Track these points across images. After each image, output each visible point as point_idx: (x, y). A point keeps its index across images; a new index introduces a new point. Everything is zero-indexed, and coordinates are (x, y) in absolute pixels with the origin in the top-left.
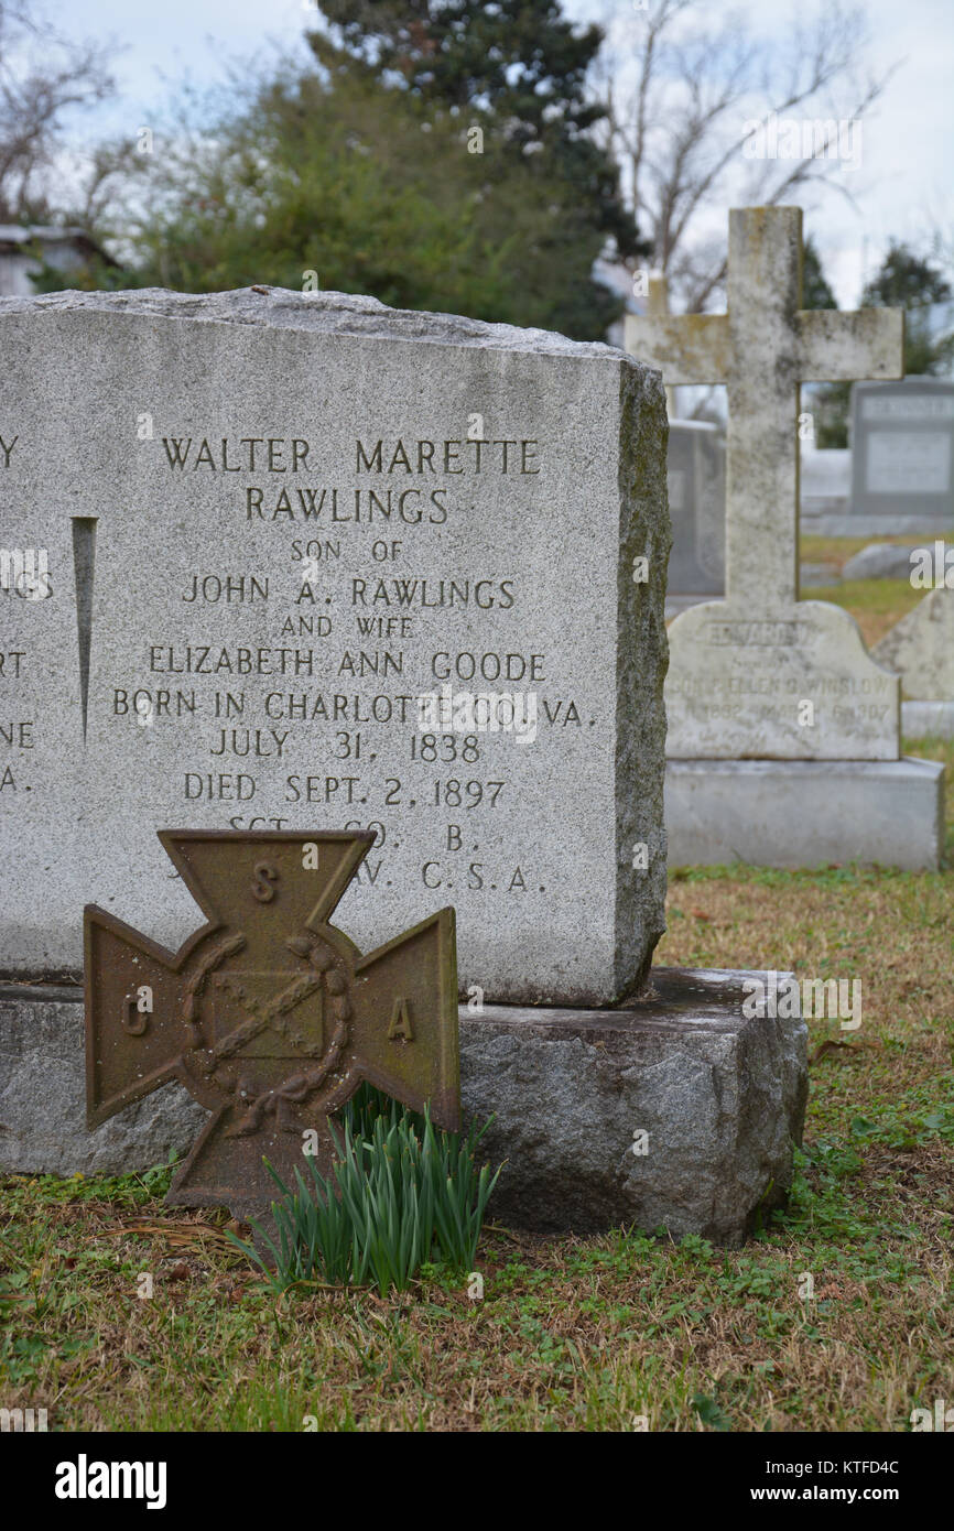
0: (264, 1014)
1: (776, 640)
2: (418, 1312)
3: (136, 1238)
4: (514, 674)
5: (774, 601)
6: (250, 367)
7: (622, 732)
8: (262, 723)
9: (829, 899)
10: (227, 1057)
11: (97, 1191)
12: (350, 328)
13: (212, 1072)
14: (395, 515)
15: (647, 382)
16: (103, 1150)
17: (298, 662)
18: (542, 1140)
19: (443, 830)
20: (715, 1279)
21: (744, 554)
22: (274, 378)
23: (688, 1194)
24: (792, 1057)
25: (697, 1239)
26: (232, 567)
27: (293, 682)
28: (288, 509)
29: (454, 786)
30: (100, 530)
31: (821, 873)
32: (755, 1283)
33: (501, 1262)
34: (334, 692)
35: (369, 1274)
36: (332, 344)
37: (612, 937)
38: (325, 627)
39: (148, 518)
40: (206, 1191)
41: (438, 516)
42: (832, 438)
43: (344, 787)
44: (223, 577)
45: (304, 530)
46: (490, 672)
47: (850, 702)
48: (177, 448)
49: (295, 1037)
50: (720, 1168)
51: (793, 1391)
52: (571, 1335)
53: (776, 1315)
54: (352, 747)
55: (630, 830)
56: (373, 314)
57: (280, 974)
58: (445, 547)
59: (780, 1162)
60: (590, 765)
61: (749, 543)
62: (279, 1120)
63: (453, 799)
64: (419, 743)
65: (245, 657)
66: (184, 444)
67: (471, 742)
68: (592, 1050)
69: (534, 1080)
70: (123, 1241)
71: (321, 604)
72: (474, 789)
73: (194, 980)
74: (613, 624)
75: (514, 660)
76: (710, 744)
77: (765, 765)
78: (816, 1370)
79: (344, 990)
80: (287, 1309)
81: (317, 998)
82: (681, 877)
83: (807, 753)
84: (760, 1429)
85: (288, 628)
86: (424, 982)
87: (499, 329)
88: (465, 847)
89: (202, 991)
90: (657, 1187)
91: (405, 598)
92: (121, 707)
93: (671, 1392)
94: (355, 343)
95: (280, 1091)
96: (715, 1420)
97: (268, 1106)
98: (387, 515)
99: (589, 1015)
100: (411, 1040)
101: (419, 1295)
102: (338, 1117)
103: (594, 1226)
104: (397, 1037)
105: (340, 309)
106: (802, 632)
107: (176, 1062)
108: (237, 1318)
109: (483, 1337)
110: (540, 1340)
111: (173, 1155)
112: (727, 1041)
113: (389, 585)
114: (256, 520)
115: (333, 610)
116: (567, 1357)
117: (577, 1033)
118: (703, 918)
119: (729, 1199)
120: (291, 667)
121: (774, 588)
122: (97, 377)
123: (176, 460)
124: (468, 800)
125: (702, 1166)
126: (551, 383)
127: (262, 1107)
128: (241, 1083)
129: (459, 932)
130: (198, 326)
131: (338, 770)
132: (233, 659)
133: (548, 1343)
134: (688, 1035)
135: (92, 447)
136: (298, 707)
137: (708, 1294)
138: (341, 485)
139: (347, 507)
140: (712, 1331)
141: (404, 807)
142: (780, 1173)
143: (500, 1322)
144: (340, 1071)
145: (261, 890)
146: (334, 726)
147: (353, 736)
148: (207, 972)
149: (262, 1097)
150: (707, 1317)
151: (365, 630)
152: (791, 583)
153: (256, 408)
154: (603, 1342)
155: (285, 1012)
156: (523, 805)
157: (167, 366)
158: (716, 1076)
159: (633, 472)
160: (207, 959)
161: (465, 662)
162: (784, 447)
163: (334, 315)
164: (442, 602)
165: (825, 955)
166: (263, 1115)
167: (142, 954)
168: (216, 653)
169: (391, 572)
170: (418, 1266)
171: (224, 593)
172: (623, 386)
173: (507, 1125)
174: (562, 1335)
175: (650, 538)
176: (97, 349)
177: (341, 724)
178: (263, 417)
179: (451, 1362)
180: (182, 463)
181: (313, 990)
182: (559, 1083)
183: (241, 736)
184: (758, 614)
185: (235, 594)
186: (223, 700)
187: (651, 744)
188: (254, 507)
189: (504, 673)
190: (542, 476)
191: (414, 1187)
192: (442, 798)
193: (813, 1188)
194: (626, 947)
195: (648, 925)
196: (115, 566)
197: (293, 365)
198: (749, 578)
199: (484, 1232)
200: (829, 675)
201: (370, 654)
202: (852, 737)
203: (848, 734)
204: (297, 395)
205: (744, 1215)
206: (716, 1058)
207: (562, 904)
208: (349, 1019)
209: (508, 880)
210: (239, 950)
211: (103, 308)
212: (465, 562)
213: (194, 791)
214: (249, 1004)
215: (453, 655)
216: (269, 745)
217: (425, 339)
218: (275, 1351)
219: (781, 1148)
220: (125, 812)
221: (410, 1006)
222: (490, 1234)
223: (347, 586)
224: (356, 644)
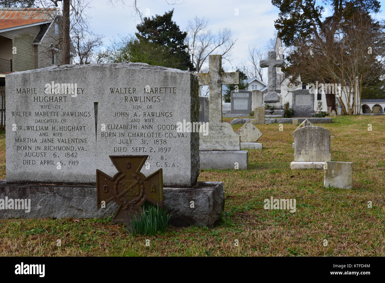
0: (129, 188)
1: (218, 129)
2: (157, 240)
3: (106, 228)
4: (172, 129)
5: (218, 123)
6: (125, 75)
7: (191, 138)
8: (128, 138)
9: (228, 174)
10: (122, 196)
11: (99, 221)
12: (143, 68)
13: (119, 199)
14: (151, 101)
15: (195, 78)
16: (100, 214)
17: (134, 127)
18: (178, 210)
19: (160, 157)
20: (209, 233)
21: (213, 114)
22: (130, 77)
23: (204, 219)
24: (222, 196)
25: (205, 227)
26: (122, 110)
27: (133, 131)
28: (132, 100)
29: (162, 149)
30: (99, 104)
31: (227, 170)
32: (216, 233)
33: (171, 231)
34: (140, 132)
35: (148, 233)
36: (140, 71)
37: (190, 175)
38: (139, 121)
39: (107, 102)
40: (118, 220)
41: (159, 101)
42: (228, 101)
43: (142, 149)
44: (121, 112)
45: (135, 104)
46: (168, 128)
47: (232, 140)
48: (112, 90)
49: (134, 192)
50: (209, 215)
51: (222, 250)
52: (184, 242)
53: (219, 238)
54: (144, 142)
55: (193, 156)
56: (147, 66)
57: (131, 181)
58: (160, 106)
59: (220, 214)
60: (186, 144)
61: (213, 112)
62: (131, 207)
63: (162, 151)
64: (156, 141)
65: (124, 126)
66: (114, 89)
67: (165, 141)
68: (187, 194)
69: (177, 200)
70: (104, 229)
71: (138, 117)
72: (166, 149)
73: (116, 182)
74: (190, 119)
75: (172, 126)
76: (207, 148)
77: (217, 151)
78: (226, 246)
79: (143, 184)
80: (133, 239)
81: (138, 185)
82: (202, 171)
83: (224, 149)
84: (216, 256)
85: (132, 121)
86: (157, 182)
87: (169, 69)
88: (164, 159)
89: (117, 184)
90: (199, 218)
91: (153, 115)
92: (103, 136)
93: (201, 250)
94: (143, 71)
95: (131, 202)
96: (209, 255)
97: (129, 205)
98: (150, 101)
99: (186, 188)
100: (155, 192)
101: (157, 237)
102: (142, 206)
103: (187, 225)
104: (152, 192)
105: (141, 65)
106: (223, 128)
107: (113, 197)
108: (124, 241)
109: (168, 243)
110: (178, 243)
111: (113, 214)
112: (210, 192)
113: (150, 113)
114: (126, 102)
115: (140, 118)
116: (183, 246)
117: (184, 191)
118: (206, 177)
119: (211, 220)
120: (133, 128)
121: (218, 120)
122: (98, 78)
123: (112, 92)
124: (164, 151)
125: (206, 214)
126: (178, 77)
127: (128, 205)
128: (125, 200)
129: (163, 175)
130: (116, 68)
131: (141, 146)
132: (122, 127)
133: (180, 244)
134: (204, 191)
135: (97, 90)
136: (134, 135)
137: (207, 235)
138: (142, 96)
139: (142, 100)
140: (208, 241)
141: (153, 152)
142: (220, 215)
143: (171, 241)
144: (142, 198)
145: (128, 166)
146: (140, 138)
147: (144, 140)
148: (118, 181)
149: (129, 203)
150: (207, 239)
151: (146, 121)
152: (221, 120)
153: (126, 82)
154: (189, 243)
155: (132, 188)
156: (174, 152)
157: (111, 75)
158: (209, 198)
159: (193, 92)
160: (118, 179)
161: (164, 126)
162: (219, 96)
163: (140, 66)
164: (160, 116)
165: (228, 183)
166: (129, 206)
167: (107, 178)
168: (119, 125)
169: (150, 111)
170: (156, 232)
171: (121, 115)
172: (191, 78)
173: (172, 208)
174: (182, 242)
175: (196, 104)
176: (98, 73)
177: (142, 138)
178: (128, 84)
179: (162, 247)
180: (113, 92)
181: (137, 184)
182: (181, 200)
183: (124, 140)
184: (216, 125)
185: (123, 115)
186: (121, 134)
187: (197, 141)
188: (126, 100)
189: (170, 128)
190: (177, 94)
191: (155, 218)
192: (160, 151)
193: (226, 219)
194: (193, 177)
195: (197, 173)
196: (101, 111)
197: (133, 75)
198: (214, 119)
199: (168, 227)
200: (228, 136)
201: (147, 125)
202: (232, 146)
203: (231, 146)
204: (134, 80)
205: (214, 223)
206: (209, 195)
207: (181, 169)
208: (144, 189)
209: (172, 165)
210: (124, 177)
211: (99, 66)
212: (164, 109)
213: (116, 150)
214: (126, 186)
215: (162, 125)
216: (129, 142)
217: (156, 70)
218: (131, 246)
219: (220, 211)
220: (103, 154)
221: (154, 186)
222: (169, 227)
223: (143, 113)
224: (145, 124)
